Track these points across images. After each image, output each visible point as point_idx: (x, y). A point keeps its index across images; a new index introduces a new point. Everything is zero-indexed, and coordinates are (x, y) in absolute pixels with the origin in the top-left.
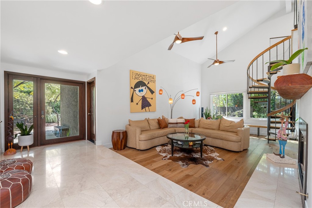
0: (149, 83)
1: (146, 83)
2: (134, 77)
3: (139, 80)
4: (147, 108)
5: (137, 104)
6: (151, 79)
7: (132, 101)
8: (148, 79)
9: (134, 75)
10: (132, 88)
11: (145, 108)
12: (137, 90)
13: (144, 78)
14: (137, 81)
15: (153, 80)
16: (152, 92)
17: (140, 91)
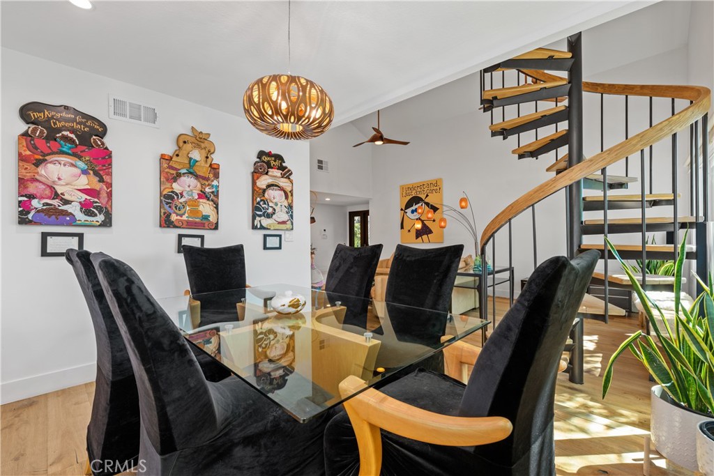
0: (427, 196)
1: (423, 197)
2: (404, 194)
3: (411, 197)
4: (425, 237)
5: (409, 231)
6: (432, 188)
7: (402, 227)
8: (426, 189)
9: (405, 191)
10: (402, 210)
11: (421, 236)
12: (409, 211)
13: (419, 190)
14: (409, 198)
15: (435, 188)
16: (435, 209)
17: (413, 212)
